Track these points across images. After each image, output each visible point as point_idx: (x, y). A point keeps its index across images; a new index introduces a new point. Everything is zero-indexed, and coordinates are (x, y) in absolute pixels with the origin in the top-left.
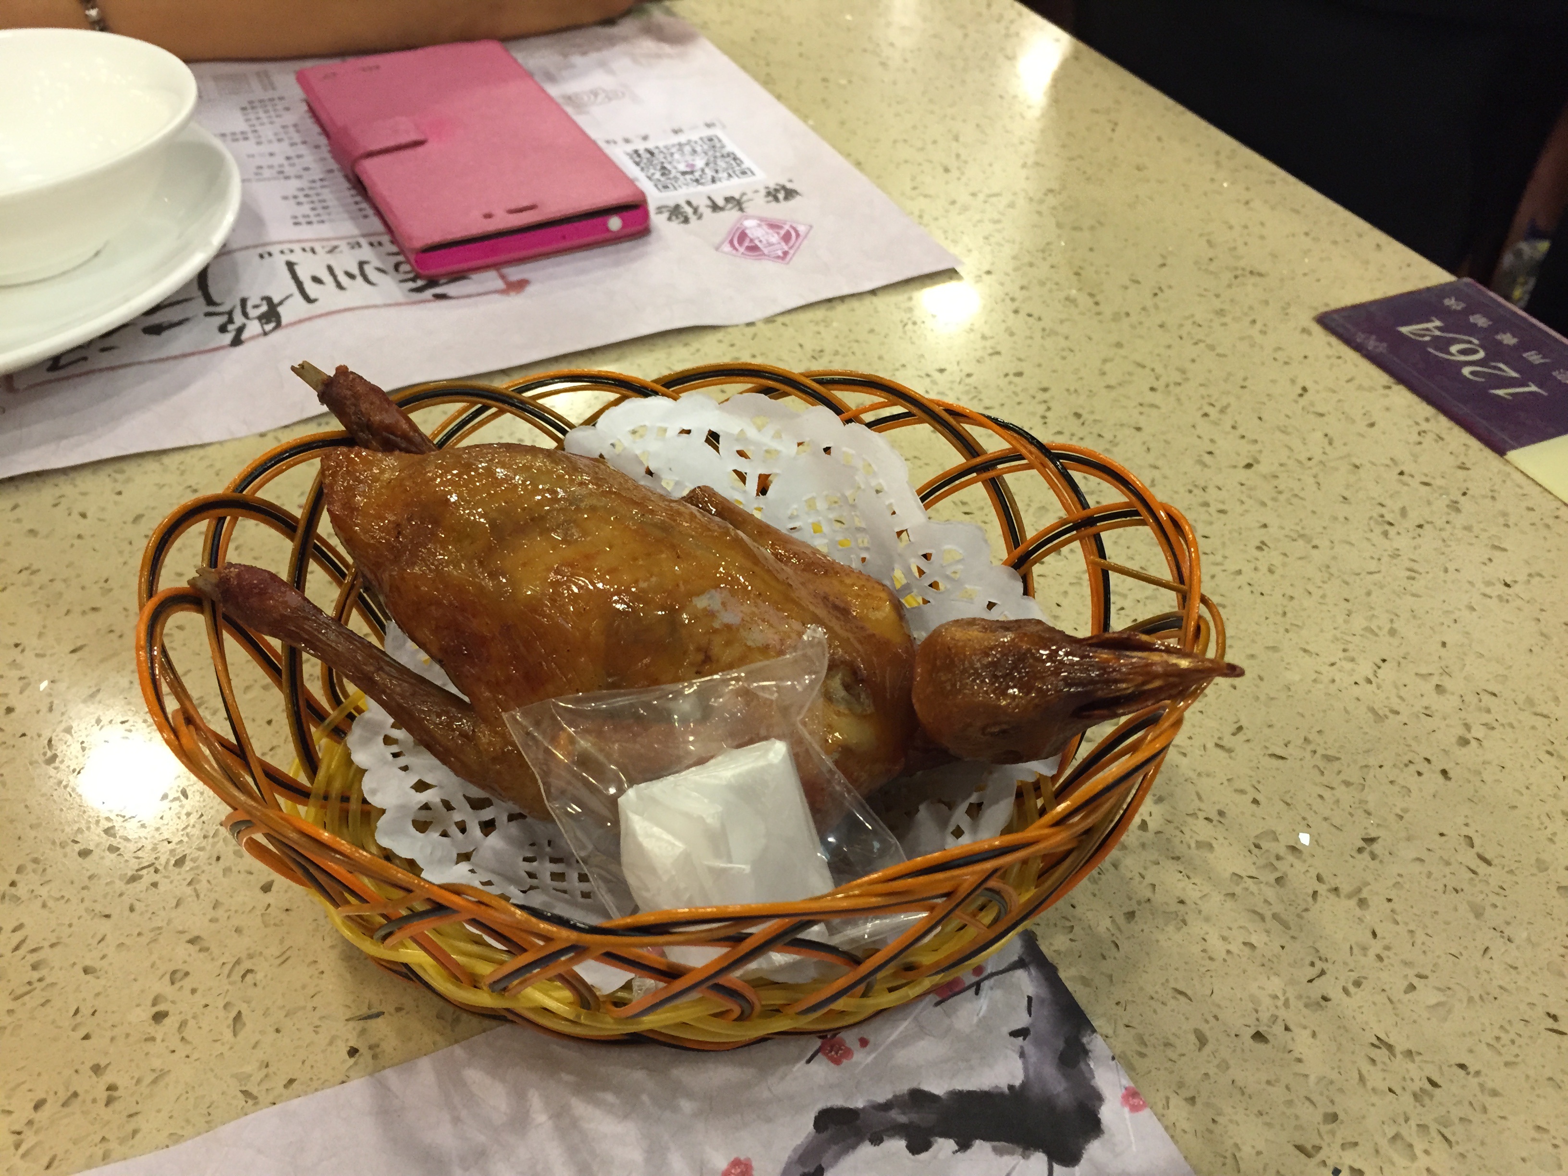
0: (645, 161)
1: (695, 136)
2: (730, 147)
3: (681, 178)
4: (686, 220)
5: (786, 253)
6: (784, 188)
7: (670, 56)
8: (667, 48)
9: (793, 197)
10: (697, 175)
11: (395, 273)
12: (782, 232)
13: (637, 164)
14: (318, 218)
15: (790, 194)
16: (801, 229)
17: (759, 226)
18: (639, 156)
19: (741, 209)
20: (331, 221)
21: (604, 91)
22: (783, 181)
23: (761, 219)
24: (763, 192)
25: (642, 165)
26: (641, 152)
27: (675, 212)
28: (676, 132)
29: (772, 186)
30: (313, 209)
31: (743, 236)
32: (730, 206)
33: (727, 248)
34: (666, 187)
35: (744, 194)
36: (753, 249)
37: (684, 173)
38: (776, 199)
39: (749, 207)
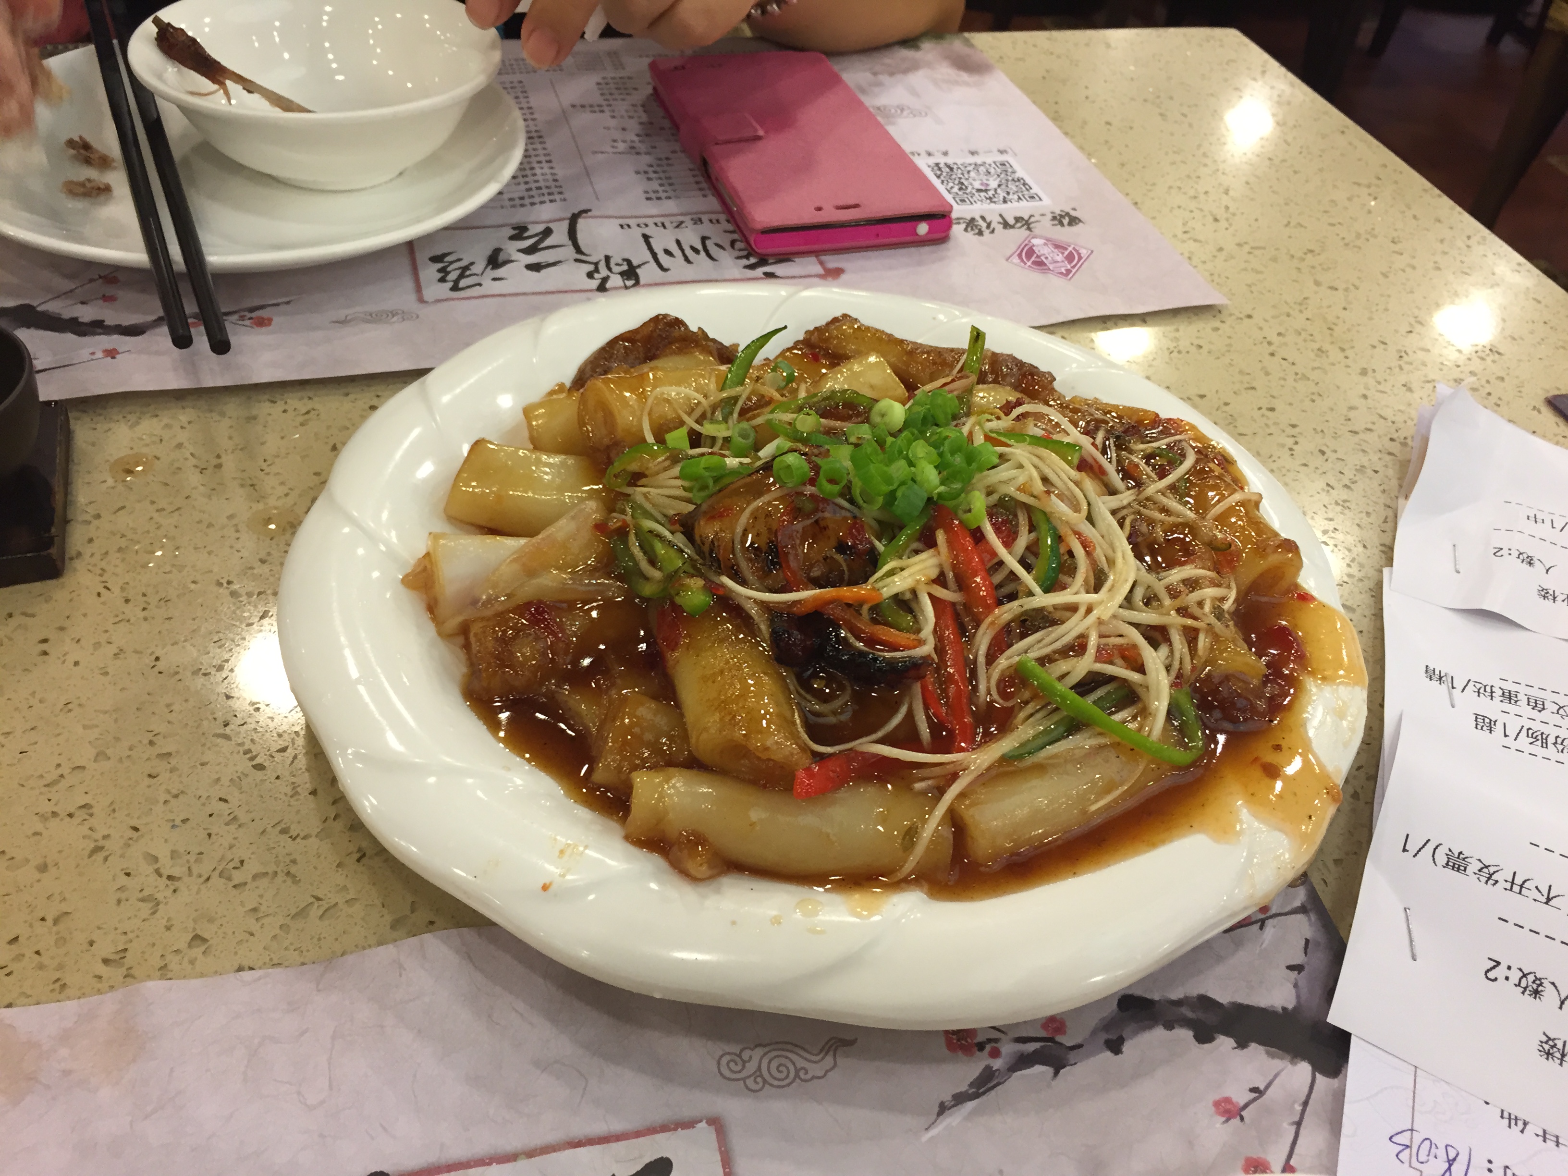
0: (944, 174)
1: (989, 160)
2: (1020, 173)
3: (976, 194)
4: (980, 233)
5: (1068, 271)
6: (1068, 214)
7: (967, 84)
8: (965, 76)
9: (1077, 224)
10: (991, 193)
11: (731, 249)
12: (1066, 253)
13: (939, 177)
14: (665, 194)
15: (1074, 221)
16: (1084, 253)
17: (1045, 244)
18: (940, 169)
19: (1029, 229)
20: (677, 197)
21: (909, 108)
22: (1068, 209)
23: (1048, 240)
24: (1050, 216)
25: (942, 178)
26: (942, 165)
27: (971, 224)
28: (973, 153)
29: (1058, 212)
30: (661, 185)
31: (1030, 252)
32: (1019, 225)
33: (1016, 260)
34: (963, 201)
35: (1031, 216)
36: (1040, 264)
37: (979, 190)
38: (1062, 224)
39: (1037, 229)
